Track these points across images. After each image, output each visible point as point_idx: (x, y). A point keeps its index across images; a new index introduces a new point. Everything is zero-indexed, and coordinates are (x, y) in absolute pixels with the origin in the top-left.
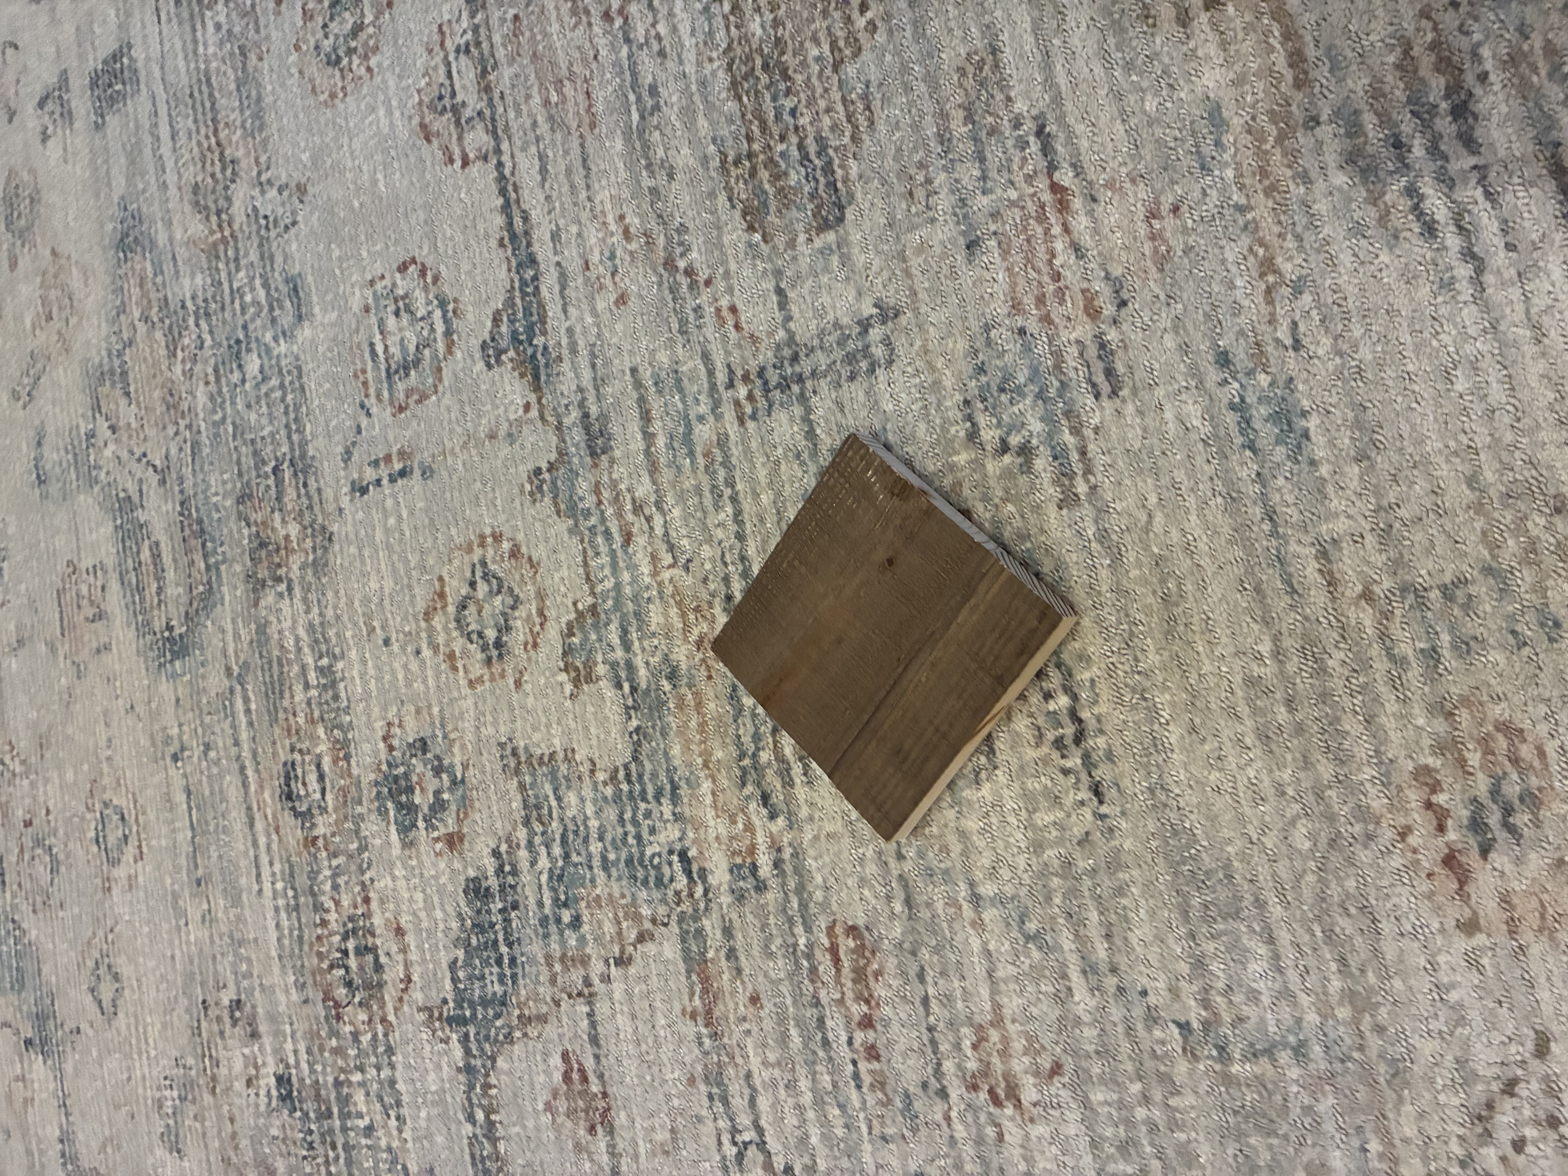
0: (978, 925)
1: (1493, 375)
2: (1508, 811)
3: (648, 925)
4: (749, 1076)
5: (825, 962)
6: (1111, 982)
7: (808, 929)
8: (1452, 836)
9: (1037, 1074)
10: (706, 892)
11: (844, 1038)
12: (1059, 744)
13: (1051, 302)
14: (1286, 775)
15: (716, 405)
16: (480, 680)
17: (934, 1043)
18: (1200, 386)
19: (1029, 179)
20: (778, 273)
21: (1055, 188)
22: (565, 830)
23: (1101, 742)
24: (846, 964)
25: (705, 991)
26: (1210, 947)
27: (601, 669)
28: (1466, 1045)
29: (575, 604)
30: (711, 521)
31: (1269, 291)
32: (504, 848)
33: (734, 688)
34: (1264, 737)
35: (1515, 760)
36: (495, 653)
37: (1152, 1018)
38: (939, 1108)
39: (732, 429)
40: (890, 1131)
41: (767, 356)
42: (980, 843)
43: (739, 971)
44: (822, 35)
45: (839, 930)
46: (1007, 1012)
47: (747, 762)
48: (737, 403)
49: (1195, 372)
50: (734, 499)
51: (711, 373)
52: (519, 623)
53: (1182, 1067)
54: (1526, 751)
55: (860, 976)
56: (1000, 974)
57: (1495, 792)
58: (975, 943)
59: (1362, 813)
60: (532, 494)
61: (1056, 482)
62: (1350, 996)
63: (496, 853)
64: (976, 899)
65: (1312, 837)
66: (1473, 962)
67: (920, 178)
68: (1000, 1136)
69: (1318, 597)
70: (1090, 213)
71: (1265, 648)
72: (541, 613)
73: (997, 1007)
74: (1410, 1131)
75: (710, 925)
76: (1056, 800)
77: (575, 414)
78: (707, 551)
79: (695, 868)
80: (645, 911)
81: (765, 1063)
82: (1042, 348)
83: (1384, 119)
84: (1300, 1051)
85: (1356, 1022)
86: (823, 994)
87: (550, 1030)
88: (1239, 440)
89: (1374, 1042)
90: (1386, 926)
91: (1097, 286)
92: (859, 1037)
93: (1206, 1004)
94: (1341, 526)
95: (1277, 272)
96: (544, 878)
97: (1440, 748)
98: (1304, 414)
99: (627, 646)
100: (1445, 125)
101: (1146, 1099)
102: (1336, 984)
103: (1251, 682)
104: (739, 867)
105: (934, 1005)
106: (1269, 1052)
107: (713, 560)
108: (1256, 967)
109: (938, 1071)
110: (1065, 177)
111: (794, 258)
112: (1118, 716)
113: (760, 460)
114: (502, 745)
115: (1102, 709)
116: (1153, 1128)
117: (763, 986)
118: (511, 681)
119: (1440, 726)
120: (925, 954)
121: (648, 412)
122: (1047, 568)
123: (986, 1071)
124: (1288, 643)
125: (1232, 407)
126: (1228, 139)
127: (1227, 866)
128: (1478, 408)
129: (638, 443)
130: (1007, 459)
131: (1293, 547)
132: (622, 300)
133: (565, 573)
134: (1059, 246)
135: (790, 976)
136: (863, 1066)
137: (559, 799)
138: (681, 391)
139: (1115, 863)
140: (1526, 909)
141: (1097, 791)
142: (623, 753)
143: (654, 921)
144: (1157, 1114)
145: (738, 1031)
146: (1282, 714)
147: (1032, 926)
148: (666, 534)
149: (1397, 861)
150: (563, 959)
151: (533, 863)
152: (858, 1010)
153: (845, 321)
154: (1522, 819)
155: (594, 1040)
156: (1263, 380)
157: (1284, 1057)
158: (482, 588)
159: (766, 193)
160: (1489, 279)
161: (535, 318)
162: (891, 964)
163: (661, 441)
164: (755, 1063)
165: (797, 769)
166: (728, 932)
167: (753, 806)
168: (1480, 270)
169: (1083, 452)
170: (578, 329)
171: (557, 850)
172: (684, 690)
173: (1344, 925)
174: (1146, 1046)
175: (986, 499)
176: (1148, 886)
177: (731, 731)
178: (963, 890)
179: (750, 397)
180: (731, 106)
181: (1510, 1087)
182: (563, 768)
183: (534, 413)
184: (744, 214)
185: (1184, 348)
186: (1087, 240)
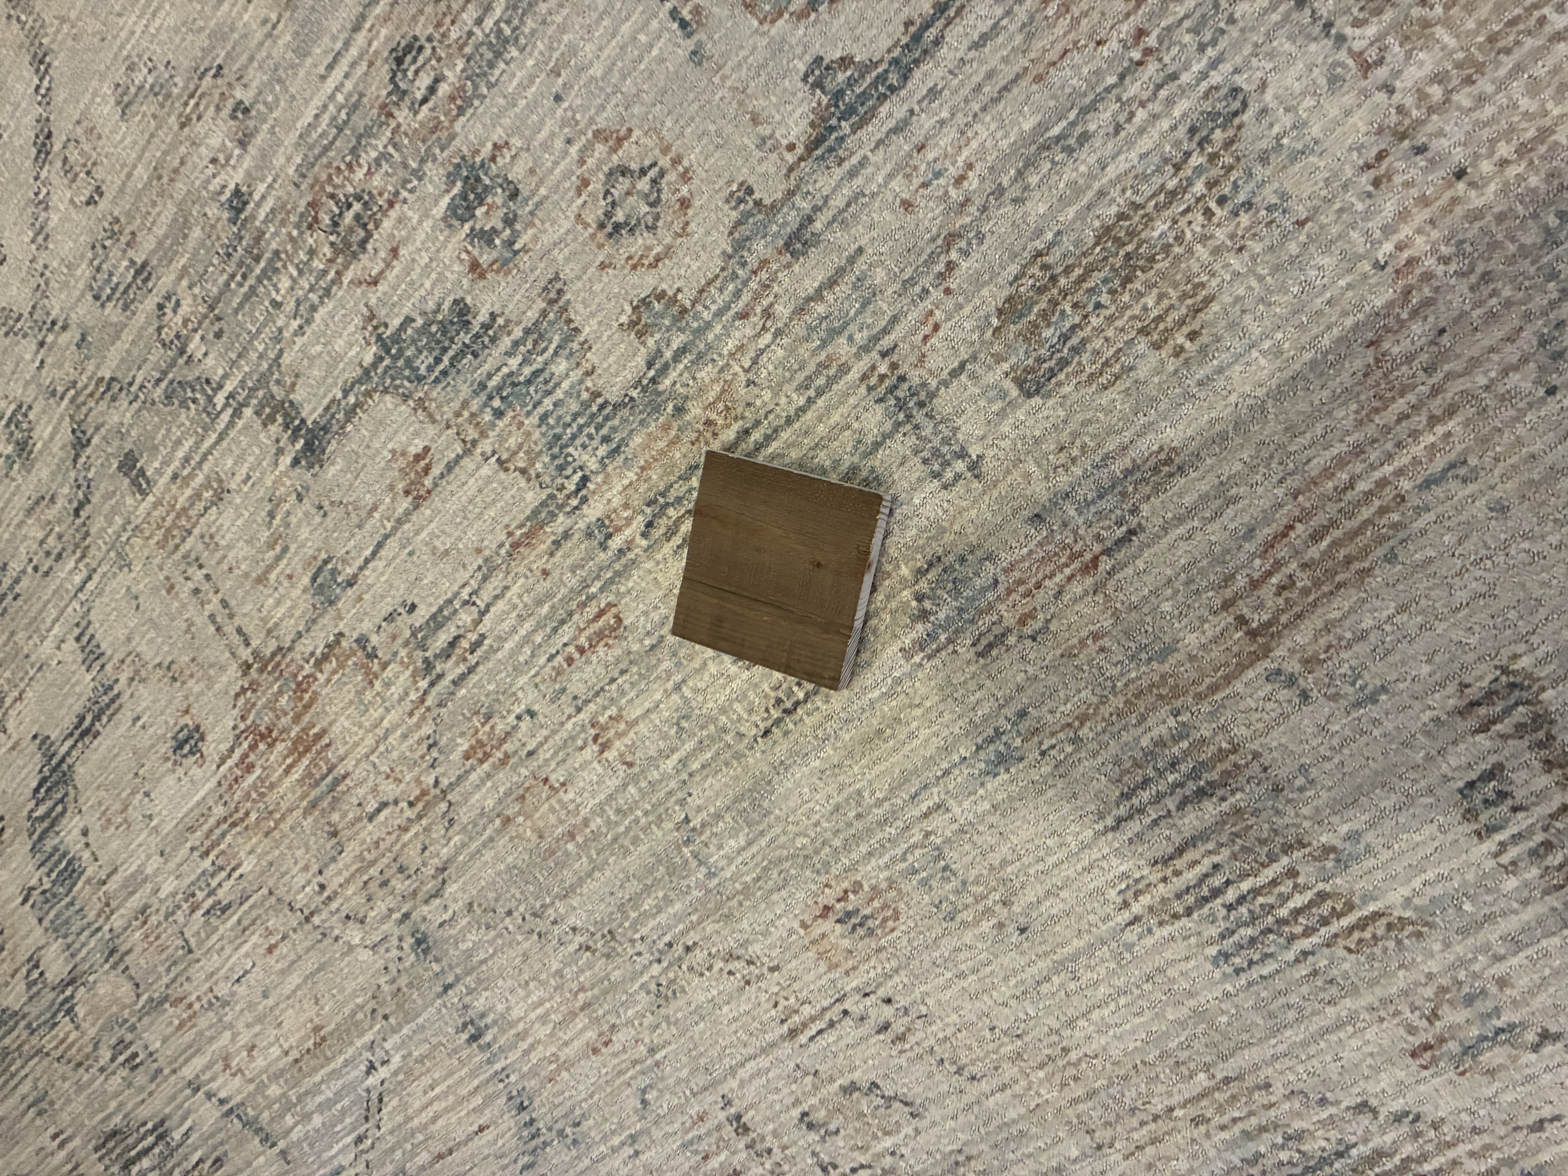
0: (667, 694)
1: (1060, 855)
2: (861, 925)
3: (533, 473)
4: (507, 588)
5: (591, 610)
6: (685, 776)
7: (602, 589)
8: (838, 906)
9: (621, 755)
10: (576, 508)
11: (565, 640)
12: (779, 701)
13: (1021, 589)
14: (825, 825)
15: (865, 349)
16: (586, 225)
17: (597, 694)
18: (1001, 707)
19: (1098, 538)
20: (974, 358)
21: (1095, 560)
22: (542, 371)
23: (791, 726)
24: (601, 623)
25: (527, 535)
26: (728, 819)
27: (651, 342)
28: (756, 941)
29: (679, 290)
30: (788, 388)
31: (1069, 725)
32: (500, 321)
33: (697, 467)
34: (837, 808)
35: (885, 920)
36: (609, 228)
37: (682, 802)
38: (571, 710)
39: (854, 375)
40: (542, 687)
41: (915, 377)
42: (706, 677)
43: (552, 554)
44: (1166, 303)
45: (614, 610)
46: (636, 729)
47: (661, 500)
48: (873, 368)
49: (1008, 700)
50: (810, 401)
51: (885, 331)
52: (640, 241)
53: (669, 825)
54: (890, 924)
55: (600, 635)
56: (653, 716)
57: (866, 917)
58: (658, 696)
59: (827, 865)
60: (732, 194)
61: (914, 642)
62: (746, 886)
63: (493, 316)
64: (678, 688)
65: (804, 847)
66: (791, 932)
67: (1075, 452)
68: (582, 748)
69: (916, 812)
70: (1086, 593)
71: (879, 795)
72: (658, 259)
73: (636, 722)
74: (709, 930)
75: (561, 522)
76: (751, 711)
77: (805, 205)
78: (767, 395)
79: (584, 492)
80: (538, 466)
81: (520, 596)
82: (990, 596)
83: (1186, 753)
84: (710, 875)
85: (738, 893)
86: (576, 617)
87: (431, 430)
88: (979, 741)
89: (734, 903)
90: (784, 893)
91: (1041, 616)
92: (571, 649)
93: (703, 825)
94: (957, 810)
95: (1082, 724)
96: (505, 370)
97: (873, 888)
98: (1007, 770)
99: (676, 358)
100: (1191, 786)
101: (646, 813)
102: (748, 879)
103: (859, 793)
104: (603, 525)
105: (614, 687)
106: (701, 863)
107: (765, 404)
108: (732, 842)
109: (587, 702)
110: (1105, 564)
111: (990, 368)
112: (807, 731)
113: (843, 410)
114: (557, 278)
115: (807, 720)
116: (637, 821)
117: (556, 574)
118: (601, 258)
119: (884, 885)
120: (635, 669)
121: (835, 282)
122: (865, 656)
123: (605, 728)
124: (886, 805)
125: (996, 730)
126: (1155, 665)
127: (769, 813)
128: (1042, 853)
129: (810, 285)
130: (914, 604)
131: (935, 790)
132: (907, 205)
133: (695, 266)
134: (1058, 578)
135: (572, 590)
136: (559, 658)
137: (556, 353)
138: (864, 306)
139: (738, 756)
140: (825, 945)
141: (767, 733)
142: (613, 395)
143: (538, 476)
144: (643, 820)
145: (521, 569)
146: (852, 814)
147: (685, 724)
148: (762, 352)
149: (814, 887)
150: (473, 415)
151: (509, 354)
152: (583, 641)
153: (960, 436)
154: (861, 932)
155: (449, 468)
156: (1018, 742)
157: (703, 870)
158: (643, 185)
159: (1030, 310)
160: (1110, 835)
161: (862, 110)
162: (618, 652)
163: (820, 309)
164: (515, 589)
165: (677, 540)
166: (566, 535)
167: (640, 518)
168: (1114, 829)
169: (938, 650)
170: (870, 170)
171: (527, 371)
172: (675, 426)
173: (775, 874)
174: (669, 804)
175: (888, 598)
176: (737, 778)
177: (673, 478)
178: (678, 678)
179: (882, 377)
180: (1089, 237)
181: (750, 963)
182: (575, 346)
183: (790, 158)
184: (1009, 299)
185: (1020, 689)
186: (1066, 598)
